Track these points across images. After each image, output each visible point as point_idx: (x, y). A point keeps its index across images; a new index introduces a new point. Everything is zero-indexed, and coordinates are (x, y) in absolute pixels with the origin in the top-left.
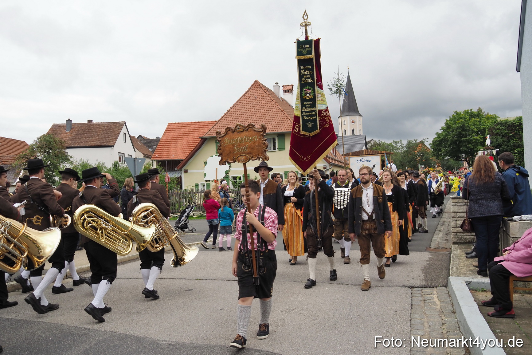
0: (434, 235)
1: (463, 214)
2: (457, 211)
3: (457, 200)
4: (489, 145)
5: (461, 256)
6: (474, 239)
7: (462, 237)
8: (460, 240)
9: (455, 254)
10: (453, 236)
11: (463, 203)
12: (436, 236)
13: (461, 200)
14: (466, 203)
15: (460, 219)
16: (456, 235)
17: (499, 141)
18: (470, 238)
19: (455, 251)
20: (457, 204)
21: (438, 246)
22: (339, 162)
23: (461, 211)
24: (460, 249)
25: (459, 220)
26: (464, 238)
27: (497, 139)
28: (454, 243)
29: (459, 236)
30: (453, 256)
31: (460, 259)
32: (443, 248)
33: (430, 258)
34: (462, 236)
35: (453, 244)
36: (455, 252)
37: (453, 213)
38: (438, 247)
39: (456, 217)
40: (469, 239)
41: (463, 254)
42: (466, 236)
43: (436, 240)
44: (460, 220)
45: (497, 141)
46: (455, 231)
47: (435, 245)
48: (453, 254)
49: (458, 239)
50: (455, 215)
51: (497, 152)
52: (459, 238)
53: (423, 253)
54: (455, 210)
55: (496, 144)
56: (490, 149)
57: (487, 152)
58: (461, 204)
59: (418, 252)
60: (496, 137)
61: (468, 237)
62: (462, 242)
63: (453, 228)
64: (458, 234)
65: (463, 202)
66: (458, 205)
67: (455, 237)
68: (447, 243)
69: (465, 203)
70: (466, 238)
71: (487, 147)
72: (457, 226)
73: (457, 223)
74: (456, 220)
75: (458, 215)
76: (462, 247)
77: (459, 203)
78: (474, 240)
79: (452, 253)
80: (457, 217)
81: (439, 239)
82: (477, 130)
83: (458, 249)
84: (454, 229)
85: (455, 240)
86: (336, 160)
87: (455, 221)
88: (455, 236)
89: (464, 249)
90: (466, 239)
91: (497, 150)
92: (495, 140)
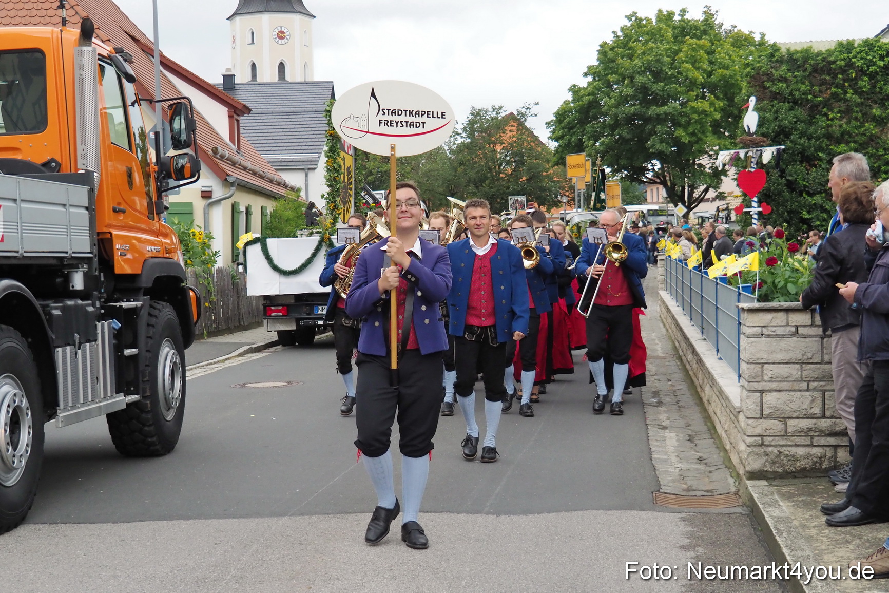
0: (651, 442)
1: (787, 370)
2: (766, 356)
3: (766, 318)
4: (753, 130)
5: (804, 526)
6: (821, 458)
7: (780, 453)
8: (774, 463)
9: (778, 520)
10: (750, 449)
11: (788, 329)
12: (659, 446)
13: (780, 318)
14: (797, 327)
15: (774, 386)
16: (762, 445)
17: (782, 120)
18: (809, 455)
19: (770, 505)
20: (765, 331)
21: (685, 486)
22: (254, 173)
23: (779, 357)
24: (784, 496)
25: (770, 391)
26: (787, 456)
27: (777, 112)
28: (754, 475)
29: (770, 449)
30: (776, 529)
31: (809, 539)
32: (707, 491)
33: (690, 536)
34: (782, 449)
35: (748, 479)
36: (776, 513)
37: (753, 366)
38: (688, 490)
39: (762, 380)
40: (807, 460)
41: (806, 519)
42: (793, 450)
43: (666, 460)
44: (776, 391)
45: (776, 118)
46: (758, 431)
47: (674, 481)
48: (773, 517)
49: (767, 461)
50: (760, 373)
51: (778, 157)
52: (772, 456)
53: (650, 514)
54: (758, 356)
55: (773, 127)
56: (758, 145)
57: (747, 153)
58: (780, 331)
59: (634, 513)
60: (773, 106)
61: (801, 451)
62: (780, 470)
63: (750, 421)
64: (767, 440)
65: (788, 325)
66: (769, 336)
67: (757, 454)
68: (710, 472)
69: (793, 329)
70: (793, 456)
71: (749, 138)
72: (766, 412)
73: (764, 401)
74: (762, 392)
75: (770, 371)
76: (785, 489)
77: (774, 329)
78: (821, 464)
79: (765, 514)
80: (766, 378)
81: (674, 459)
82: (703, 80)
83: (776, 497)
84: (754, 425)
85: (755, 464)
86: (245, 169)
87: (758, 394)
88: (756, 450)
89: (799, 495)
90: (794, 458)
91: (778, 150)
92: (770, 116)
